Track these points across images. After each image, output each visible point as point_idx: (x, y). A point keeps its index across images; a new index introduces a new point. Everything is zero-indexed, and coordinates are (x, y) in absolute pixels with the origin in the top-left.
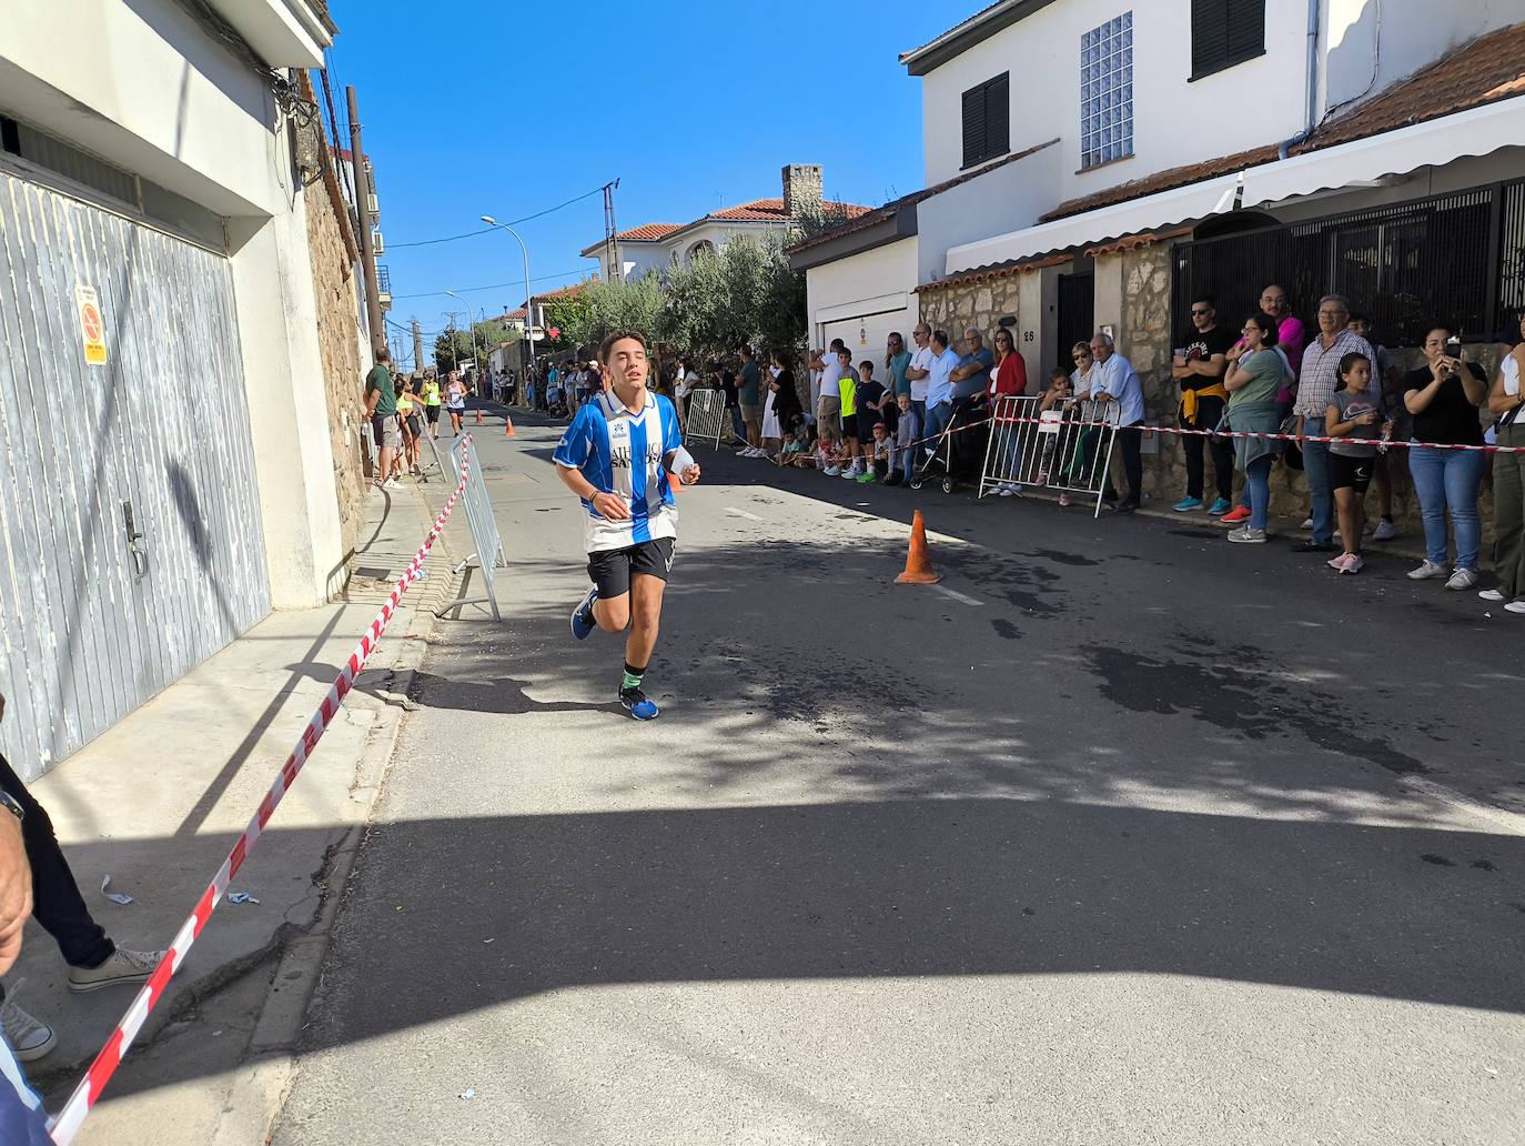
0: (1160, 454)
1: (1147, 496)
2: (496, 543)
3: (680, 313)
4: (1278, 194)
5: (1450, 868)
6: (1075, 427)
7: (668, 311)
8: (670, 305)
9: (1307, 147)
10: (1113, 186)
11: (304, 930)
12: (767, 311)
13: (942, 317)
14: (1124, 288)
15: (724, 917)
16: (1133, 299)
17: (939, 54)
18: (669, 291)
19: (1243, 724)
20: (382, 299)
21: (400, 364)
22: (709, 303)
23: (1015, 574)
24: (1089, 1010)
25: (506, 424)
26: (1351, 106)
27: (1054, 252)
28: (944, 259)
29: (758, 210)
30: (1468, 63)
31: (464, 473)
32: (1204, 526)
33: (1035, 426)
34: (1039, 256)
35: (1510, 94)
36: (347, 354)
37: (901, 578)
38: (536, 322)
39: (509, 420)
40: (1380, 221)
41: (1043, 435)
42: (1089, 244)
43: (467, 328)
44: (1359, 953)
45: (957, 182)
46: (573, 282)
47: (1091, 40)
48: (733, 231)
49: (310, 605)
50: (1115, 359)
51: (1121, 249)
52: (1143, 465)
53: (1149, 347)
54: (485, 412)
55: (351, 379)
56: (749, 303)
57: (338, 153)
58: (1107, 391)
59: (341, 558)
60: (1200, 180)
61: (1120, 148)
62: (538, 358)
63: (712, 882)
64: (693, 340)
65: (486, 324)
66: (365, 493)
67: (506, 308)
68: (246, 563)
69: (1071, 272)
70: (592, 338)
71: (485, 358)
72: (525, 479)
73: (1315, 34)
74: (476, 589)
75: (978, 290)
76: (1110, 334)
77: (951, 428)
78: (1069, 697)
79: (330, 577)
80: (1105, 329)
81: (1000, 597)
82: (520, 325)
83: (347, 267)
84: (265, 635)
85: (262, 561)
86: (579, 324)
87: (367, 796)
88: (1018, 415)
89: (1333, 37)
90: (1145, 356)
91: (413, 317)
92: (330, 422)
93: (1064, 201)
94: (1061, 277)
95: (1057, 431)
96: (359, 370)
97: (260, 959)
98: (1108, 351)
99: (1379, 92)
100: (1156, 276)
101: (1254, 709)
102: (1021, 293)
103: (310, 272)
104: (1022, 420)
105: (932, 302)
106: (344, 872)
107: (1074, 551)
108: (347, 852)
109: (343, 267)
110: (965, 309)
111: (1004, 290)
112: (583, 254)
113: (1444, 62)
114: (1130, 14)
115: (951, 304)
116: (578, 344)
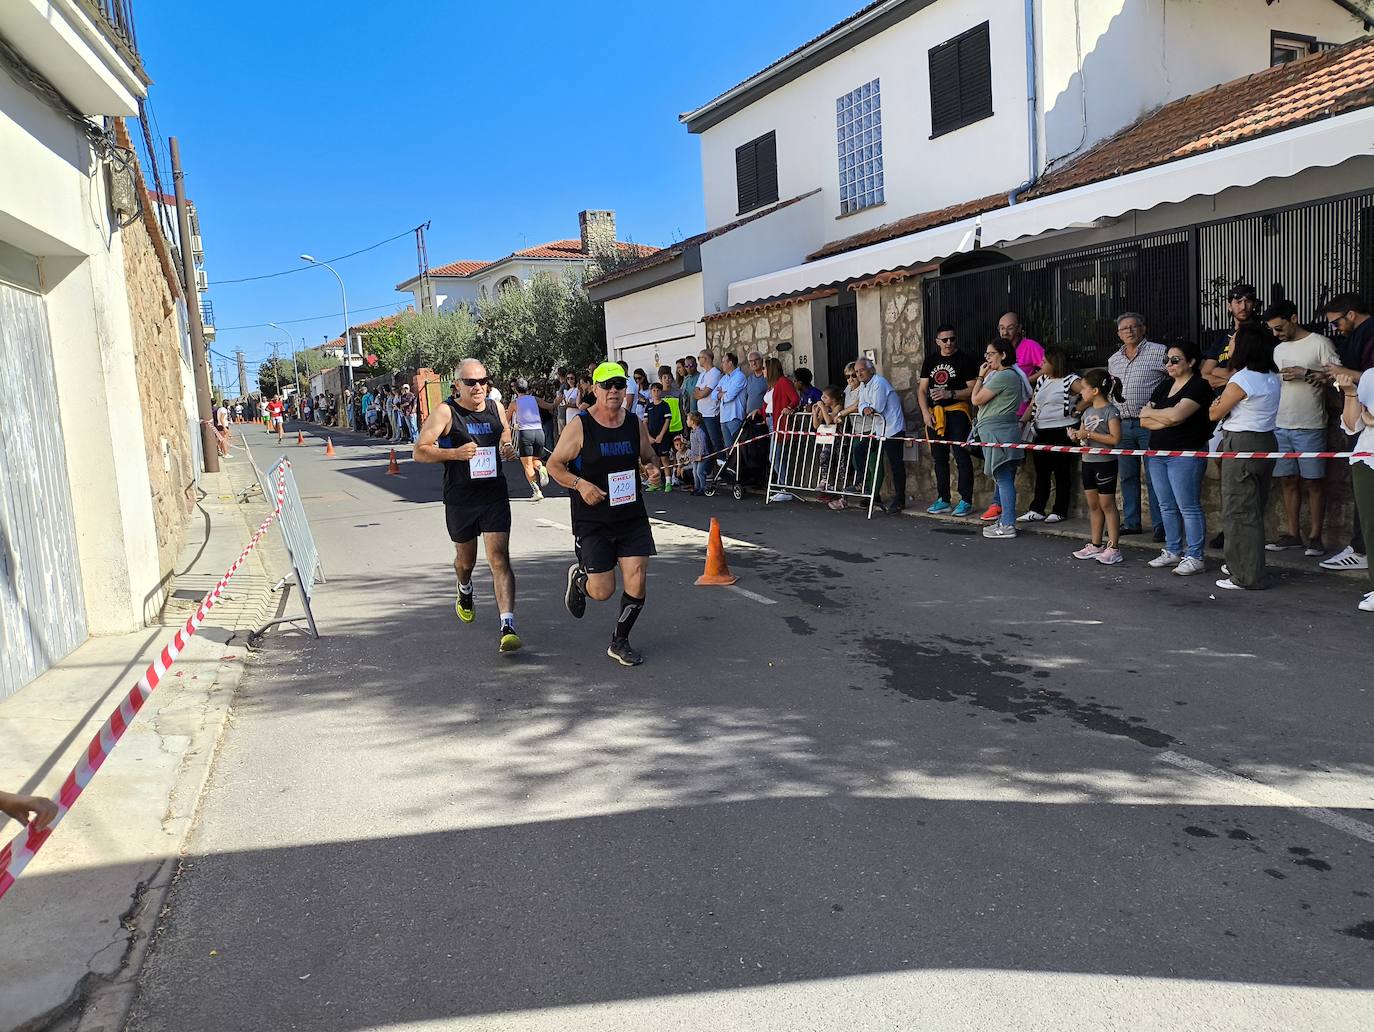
0: (920, 460)
1: (911, 498)
2: (314, 561)
3: (490, 340)
4: (1011, 235)
5: (1212, 839)
6: (847, 439)
7: (479, 339)
8: (481, 334)
9: (1032, 194)
10: (869, 229)
11: (108, 979)
12: (570, 339)
13: (726, 344)
14: (883, 318)
15: (544, 936)
16: (891, 327)
18: (480, 322)
19: (1015, 708)
20: (206, 331)
21: (225, 390)
22: (516, 332)
23: (802, 573)
24: (901, 1008)
25: (325, 445)
26: (1067, 160)
27: (822, 287)
28: (727, 293)
29: (559, 249)
30: (1157, 127)
31: (281, 497)
32: (962, 523)
34: (809, 290)
35: (1195, 153)
36: (168, 384)
37: (701, 580)
38: (355, 350)
39: (330, 441)
40: (1097, 256)
42: (851, 280)
43: (289, 357)
44: (1143, 930)
45: (734, 226)
46: (389, 314)
47: (845, 103)
48: (537, 268)
49: (127, 628)
50: (876, 380)
51: (879, 284)
52: (907, 470)
53: (907, 368)
54: (303, 433)
55: (172, 407)
56: (552, 331)
57: (161, 198)
58: (873, 406)
59: (158, 581)
60: (942, 223)
61: (873, 197)
62: (357, 383)
63: (531, 899)
64: (502, 365)
65: (307, 353)
66: (187, 515)
68: (61, 592)
69: (837, 304)
70: (408, 364)
71: (307, 383)
72: (344, 496)
73: (1034, 100)
74: (294, 607)
75: (756, 320)
76: (872, 358)
77: (739, 441)
78: (860, 689)
79: (147, 599)
80: (868, 353)
81: (789, 595)
82: (340, 353)
83: (170, 303)
84: (80, 662)
85: (78, 588)
86: (395, 352)
87: (180, 827)
88: (797, 429)
89: (1048, 102)
90: (903, 375)
92: (147, 450)
93: (827, 242)
94: (828, 309)
95: (832, 442)
96: (181, 398)
97: (58, 1016)
98: (870, 373)
99: (1088, 149)
100: (909, 307)
101: (1022, 693)
102: (794, 322)
103: (127, 308)
104: (801, 433)
105: (718, 330)
106: (154, 910)
107: (851, 550)
108: (159, 887)
109: (164, 302)
110: (746, 336)
111: (780, 320)
112: (399, 288)
113: (1139, 125)
114: (878, 81)
115: (734, 332)
116: (395, 369)
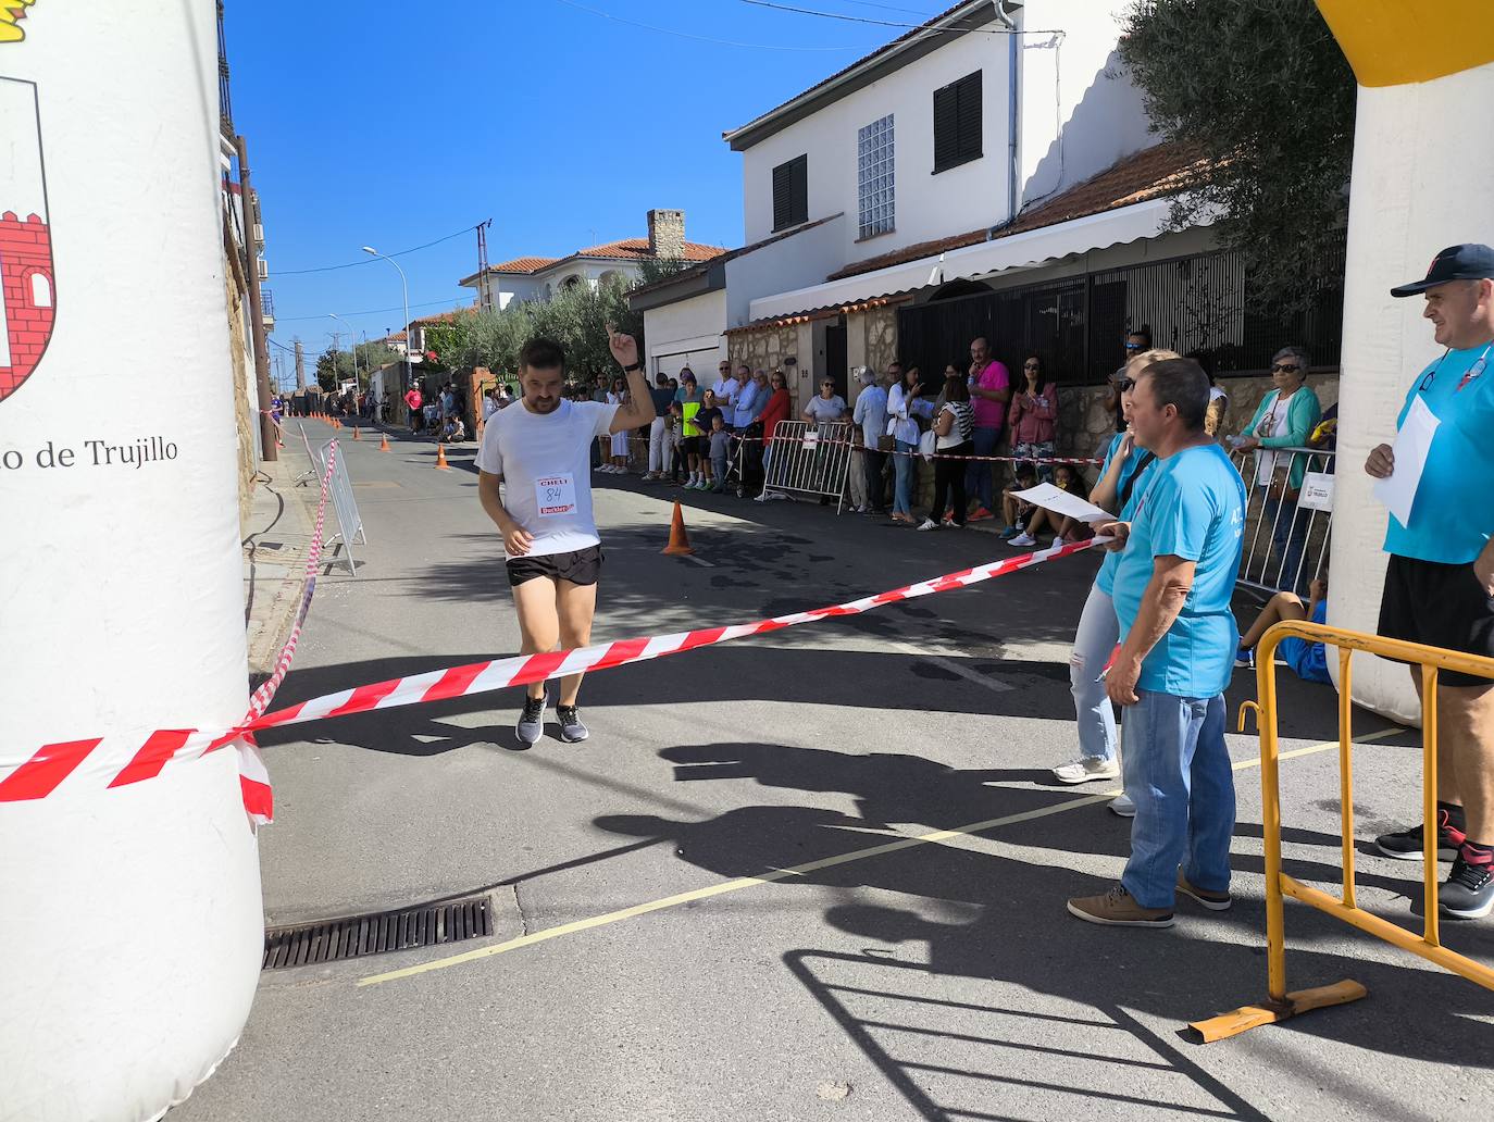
4: (984, 272)
9: (1007, 232)
10: (882, 254)
13: (745, 356)
14: (867, 339)
16: (873, 347)
17: (769, 127)
20: (266, 321)
21: (281, 382)
25: (382, 440)
26: (1042, 201)
27: (826, 308)
28: (748, 310)
29: (625, 249)
31: (331, 467)
33: (801, 444)
36: (237, 375)
37: (665, 550)
38: (418, 346)
39: (386, 437)
40: (1057, 291)
41: (805, 450)
43: (349, 349)
45: (766, 243)
46: (451, 309)
47: (864, 132)
48: (602, 268)
51: (867, 310)
54: (359, 429)
55: (239, 396)
61: (886, 224)
65: (368, 346)
67: (388, 330)
69: (833, 325)
70: (465, 362)
71: (367, 378)
72: (395, 485)
73: (1014, 146)
75: (770, 335)
82: (401, 348)
83: (237, 301)
86: (453, 349)
88: (789, 435)
91: (295, 337)
93: (848, 263)
94: (827, 329)
95: (815, 448)
99: (1064, 191)
100: (887, 331)
102: (799, 340)
104: (792, 439)
105: (737, 343)
109: (233, 299)
110: (761, 350)
111: (788, 337)
112: (463, 283)
113: (1114, 170)
114: (892, 116)
115: (751, 346)
116: (452, 368)
